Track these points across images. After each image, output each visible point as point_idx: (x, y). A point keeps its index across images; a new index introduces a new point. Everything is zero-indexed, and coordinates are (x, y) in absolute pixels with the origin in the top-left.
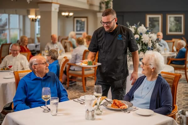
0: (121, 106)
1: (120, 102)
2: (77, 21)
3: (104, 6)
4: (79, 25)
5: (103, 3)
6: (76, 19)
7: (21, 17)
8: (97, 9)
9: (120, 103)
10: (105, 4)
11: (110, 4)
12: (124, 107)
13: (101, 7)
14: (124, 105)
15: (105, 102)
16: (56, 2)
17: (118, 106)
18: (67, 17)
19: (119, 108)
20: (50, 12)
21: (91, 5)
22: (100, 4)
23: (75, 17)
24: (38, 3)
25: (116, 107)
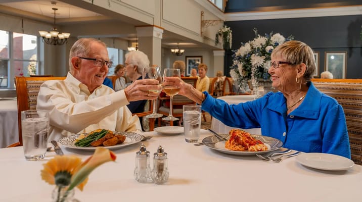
0: (252, 145)
1: (249, 134)
2: (190, 61)
3: (221, 39)
4: (192, 66)
5: (220, 34)
6: (188, 59)
7: (121, 51)
8: (212, 44)
9: (249, 138)
10: (222, 35)
11: (229, 36)
12: (259, 147)
13: (217, 41)
14: (260, 142)
15: (210, 138)
16: (159, 26)
17: (243, 145)
18: (178, 54)
19: (247, 149)
20: (150, 38)
21: (206, 38)
22: (217, 36)
23: (187, 57)
24: (136, 26)
25: (237, 147)
